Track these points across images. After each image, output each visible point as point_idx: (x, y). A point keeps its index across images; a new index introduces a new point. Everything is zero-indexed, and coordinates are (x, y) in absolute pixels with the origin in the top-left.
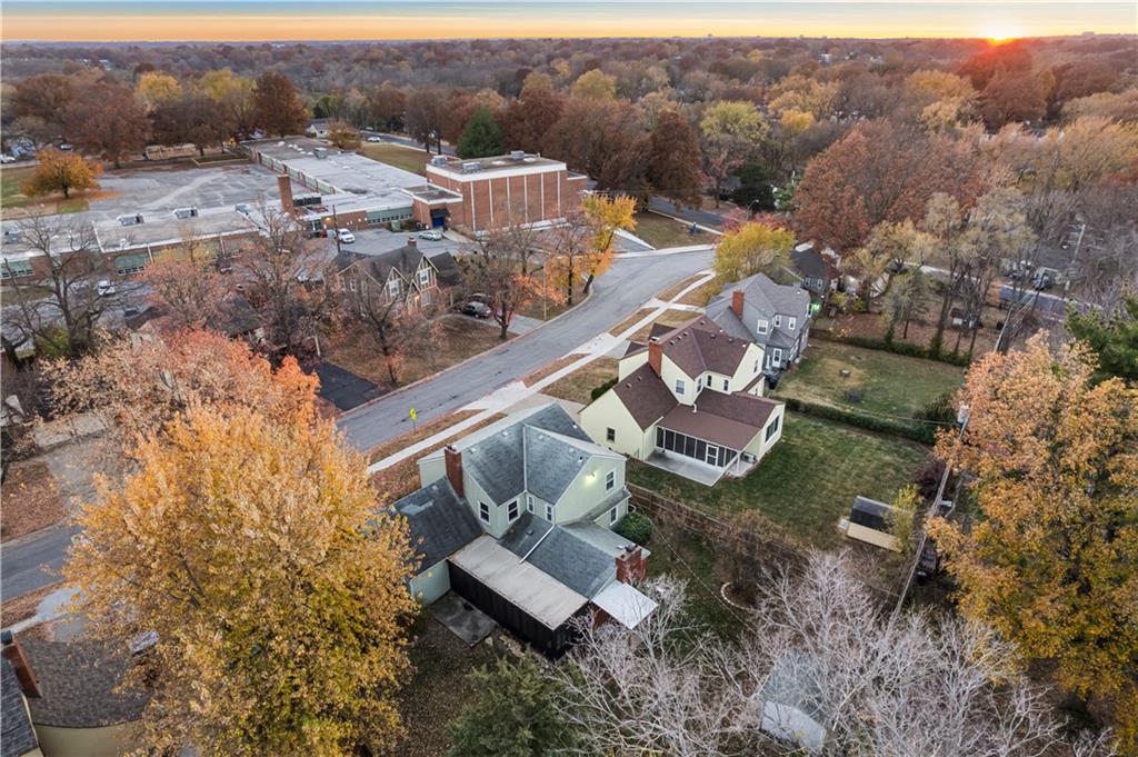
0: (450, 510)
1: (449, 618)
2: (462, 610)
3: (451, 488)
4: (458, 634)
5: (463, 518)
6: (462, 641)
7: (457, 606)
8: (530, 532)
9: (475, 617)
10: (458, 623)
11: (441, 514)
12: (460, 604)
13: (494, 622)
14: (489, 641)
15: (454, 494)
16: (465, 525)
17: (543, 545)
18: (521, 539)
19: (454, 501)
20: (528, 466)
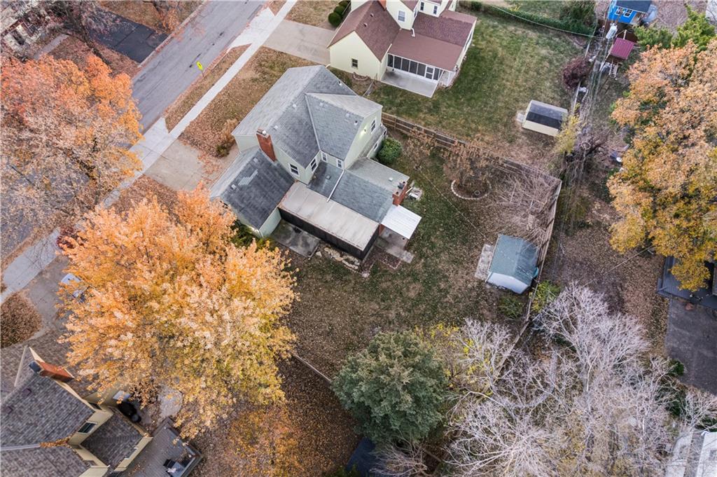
0: (271, 173)
1: (288, 241)
2: (294, 234)
3: (266, 156)
4: (297, 252)
5: (280, 174)
6: (301, 256)
7: (290, 231)
8: (328, 177)
9: (303, 237)
10: (294, 243)
11: (265, 177)
12: (291, 229)
13: (317, 238)
14: (319, 254)
15: (269, 159)
16: (282, 179)
17: (340, 187)
18: (323, 183)
19: (271, 164)
20: (317, 129)
